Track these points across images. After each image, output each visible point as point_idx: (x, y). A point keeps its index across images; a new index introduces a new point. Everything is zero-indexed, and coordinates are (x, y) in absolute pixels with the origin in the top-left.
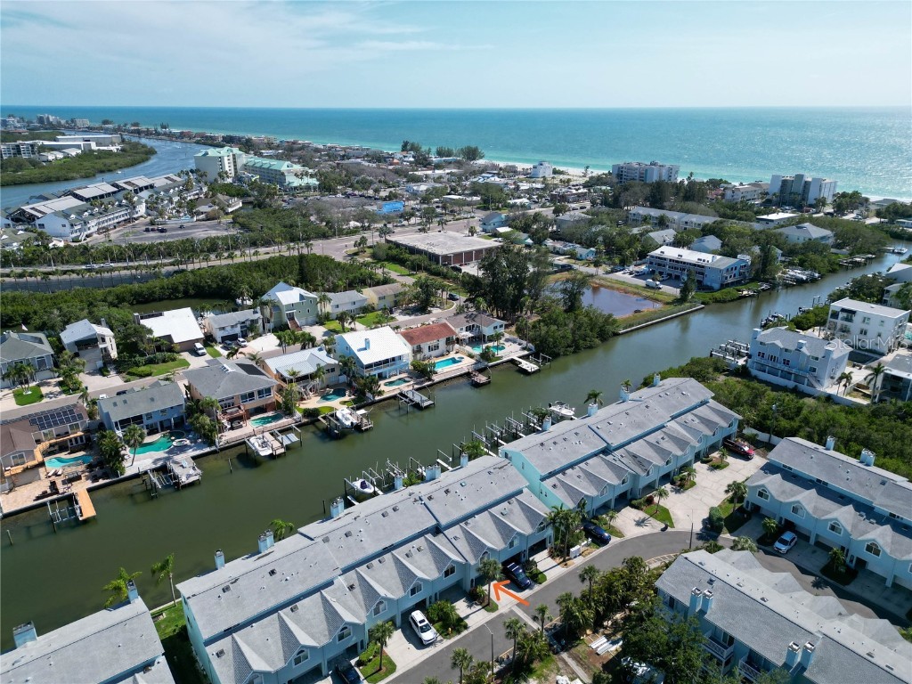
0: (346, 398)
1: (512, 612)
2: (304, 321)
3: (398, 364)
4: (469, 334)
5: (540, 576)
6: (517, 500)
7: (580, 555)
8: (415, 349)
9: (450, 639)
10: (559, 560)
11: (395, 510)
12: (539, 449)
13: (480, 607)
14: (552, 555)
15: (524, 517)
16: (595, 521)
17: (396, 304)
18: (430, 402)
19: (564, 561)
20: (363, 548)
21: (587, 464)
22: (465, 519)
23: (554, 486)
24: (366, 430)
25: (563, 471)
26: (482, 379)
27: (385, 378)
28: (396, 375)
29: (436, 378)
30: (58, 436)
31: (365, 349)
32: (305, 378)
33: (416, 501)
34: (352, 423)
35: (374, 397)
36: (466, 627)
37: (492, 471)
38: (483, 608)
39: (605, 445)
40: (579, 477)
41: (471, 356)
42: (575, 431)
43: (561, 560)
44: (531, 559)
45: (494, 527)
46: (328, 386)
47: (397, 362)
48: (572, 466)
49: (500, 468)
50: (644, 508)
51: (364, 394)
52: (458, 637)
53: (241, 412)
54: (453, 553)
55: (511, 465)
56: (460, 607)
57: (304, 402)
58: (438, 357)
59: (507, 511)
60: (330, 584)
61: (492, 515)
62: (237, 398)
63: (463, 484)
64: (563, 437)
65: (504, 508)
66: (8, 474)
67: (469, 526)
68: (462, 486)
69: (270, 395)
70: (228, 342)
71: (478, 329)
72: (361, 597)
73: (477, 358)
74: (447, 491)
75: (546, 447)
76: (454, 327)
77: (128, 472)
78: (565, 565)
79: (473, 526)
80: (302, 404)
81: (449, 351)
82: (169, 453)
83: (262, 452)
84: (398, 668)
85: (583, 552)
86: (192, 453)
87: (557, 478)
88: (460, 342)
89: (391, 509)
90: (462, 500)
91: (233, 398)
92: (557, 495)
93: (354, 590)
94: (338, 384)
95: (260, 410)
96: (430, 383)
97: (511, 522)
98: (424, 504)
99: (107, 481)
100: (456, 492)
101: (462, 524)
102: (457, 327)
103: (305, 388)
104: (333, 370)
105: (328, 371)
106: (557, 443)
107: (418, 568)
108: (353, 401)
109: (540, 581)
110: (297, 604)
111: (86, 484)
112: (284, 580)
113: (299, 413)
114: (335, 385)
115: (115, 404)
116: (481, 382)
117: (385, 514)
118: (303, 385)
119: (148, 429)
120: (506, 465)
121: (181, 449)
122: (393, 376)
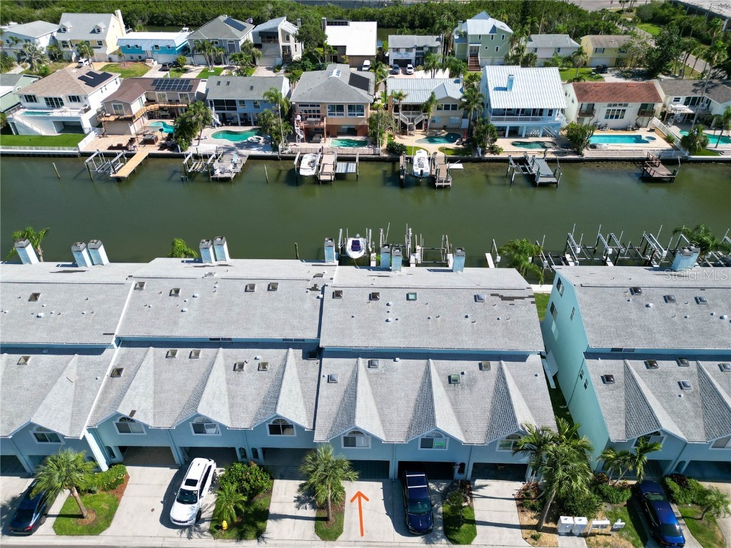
0: (452, 146)
3: (545, 122)
4: (688, 110)
5: (464, 527)
6: (501, 369)
7: (585, 535)
8: (585, 107)
10: (529, 518)
11: (272, 287)
12: (623, 295)
13: (311, 513)
14: (522, 501)
15: (488, 406)
16: (673, 485)
17: (619, 63)
18: (554, 180)
19: (536, 527)
20: (175, 323)
21: (722, 368)
23: (607, 379)
24: (440, 187)
25: (650, 359)
26: (662, 171)
27: (520, 136)
28: (537, 136)
29: (587, 153)
30: (170, 101)
31: (505, 89)
32: (416, 108)
33: (314, 288)
34: (422, 171)
35: (484, 152)
36: (259, 535)
37: (485, 296)
38: (316, 519)
40: (682, 385)
41: (669, 139)
43: (535, 522)
44: (478, 482)
45: (413, 396)
46: (445, 128)
47: (545, 116)
48: (681, 357)
49: (503, 298)
51: (475, 147)
52: (232, 544)
53: (322, 124)
54: (305, 403)
55: (532, 302)
56: (284, 493)
57: (404, 136)
58: (615, 129)
59: (463, 379)
60: (97, 350)
61: (428, 372)
62: (325, 107)
63: (411, 297)
64: (699, 294)
65: (463, 373)
66: (103, 119)
67: (372, 371)
68: (408, 299)
69: (363, 115)
70: (397, 65)
71: (706, 105)
72: (113, 394)
73: (677, 144)
74: (374, 297)
75: (641, 299)
76: (666, 93)
77: (191, 151)
78: (534, 537)
79: (377, 374)
80: (400, 138)
81: (638, 126)
82: (237, 145)
83: (306, 171)
84: (108, 532)
85: (593, 535)
86: (254, 151)
87: (626, 367)
88: (666, 117)
89: (265, 285)
90: (387, 321)
91: (318, 106)
92: (599, 399)
93: (116, 379)
94: (458, 129)
95: (352, 131)
96: (576, 157)
97: (455, 404)
98: (322, 300)
99: (169, 152)
100: (388, 305)
101: (362, 362)
102: (671, 95)
103: (413, 121)
104: (454, 107)
105: (447, 107)
106: (673, 301)
107: (231, 396)
108: (457, 151)
109: (457, 537)
110: (32, 357)
111: (154, 149)
112: (36, 315)
113: (385, 146)
114: (455, 129)
115: (219, 83)
116: (656, 175)
117: (250, 288)
118: (411, 116)
119: (241, 120)
120: (522, 298)
121: (250, 145)
122: (532, 136)
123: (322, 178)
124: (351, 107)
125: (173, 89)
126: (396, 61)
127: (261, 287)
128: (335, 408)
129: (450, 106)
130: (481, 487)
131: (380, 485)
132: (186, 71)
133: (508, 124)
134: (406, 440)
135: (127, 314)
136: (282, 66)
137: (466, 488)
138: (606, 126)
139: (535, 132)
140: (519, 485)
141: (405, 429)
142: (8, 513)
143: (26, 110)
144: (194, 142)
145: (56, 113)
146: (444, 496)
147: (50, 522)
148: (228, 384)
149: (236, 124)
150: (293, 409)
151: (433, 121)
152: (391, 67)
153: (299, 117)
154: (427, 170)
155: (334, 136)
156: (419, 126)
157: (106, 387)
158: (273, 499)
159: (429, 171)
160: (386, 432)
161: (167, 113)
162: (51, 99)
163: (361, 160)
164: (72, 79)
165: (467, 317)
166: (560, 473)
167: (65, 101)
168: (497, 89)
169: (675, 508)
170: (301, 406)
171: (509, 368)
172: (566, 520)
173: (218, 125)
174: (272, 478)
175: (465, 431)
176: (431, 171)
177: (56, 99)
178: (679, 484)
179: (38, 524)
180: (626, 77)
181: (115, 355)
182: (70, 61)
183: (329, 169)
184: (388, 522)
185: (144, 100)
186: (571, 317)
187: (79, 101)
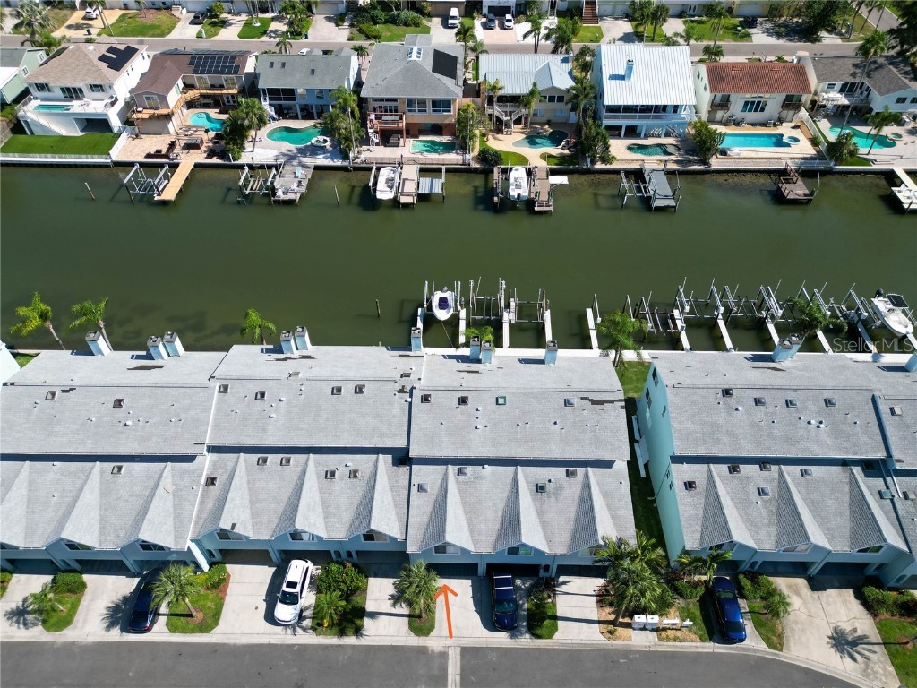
0: (557, 151)
1: (444, 656)
2: (609, 9)
3: (670, 120)
4: (843, 100)
5: (547, 622)
6: (587, 476)
7: (657, 630)
8: (718, 100)
9: (319, 634)
10: (607, 614)
11: (359, 389)
12: (714, 397)
13: (406, 610)
14: (602, 598)
15: (572, 515)
16: (745, 582)
17: (773, 11)
18: (672, 203)
19: (613, 623)
20: (264, 430)
21: (803, 473)
22: (462, 463)
23: (690, 485)
24: (540, 213)
25: (734, 464)
26: (799, 190)
27: (638, 136)
28: (659, 136)
29: (716, 163)
30: (213, 87)
31: (622, 78)
33: (402, 391)
35: (593, 162)
36: (358, 631)
37: (575, 401)
38: (409, 616)
39: (881, 454)
40: (761, 492)
41: (815, 141)
42: (827, 395)
43: (612, 617)
44: (562, 579)
45: (501, 505)
46: (549, 123)
47: (669, 113)
48: (764, 463)
49: (594, 402)
50: (885, 615)
51: (583, 154)
52: (333, 640)
53: (400, 125)
54: (397, 514)
55: (622, 407)
56: (379, 591)
57: (500, 136)
58: (753, 125)
59: (549, 487)
60: (190, 459)
61: (515, 481)
62: (404, 102)
63: (501, 401)
64: (791, 396)
65: (550, 481)
66: (135, 116)
67: (461, 478)
68: (497, 404)
69: (450, 111)
70: (492, 16)
71: (865, 93)
72: (210, 505)
73: (823, 147)
74: (463, 401)
75: (731, 401)
76: (818, 78)
77: (245, 159)
78: (610, 632)
79: (466, 483)
80: (495, 138)
81: (780, 121)
82: (300, 150)
83: (384, 193)
84: (217, 630)
85: (664, 629)
86: (321, 160)
87: (710, 471)
88: (816, 108)
89: (351, 387)
90: (476, 428)
91: (396, 101)
92: (679, 507)
93: (212, 488)
94: (565, 124)
95: (437, 129)
96: (702, 167)
97: (540, 513)
98: (411, 403)
99: (219, 161)
100: (477, 410)
101: (452, 469)
102: (824, 80)
103: (510, 116)
104: (561, 99)
105: (552, 99)
106: (763, 404)
107: (325, 506)
108: (562, 159)
109: (539, 632)
110: (125, 465)
111: (199, 157)
112: (123, 423)
113: (476, 152)
114: (561, 124)
115: (272, 65)
116: (791, 196)
117: (337, 391)
118: (508, 110)
119: (302, 110)
120: (612, 402)
121: (314, 150)
122: (652, 136)
123: (403, 200)
124: (435, 104)
125: (216, 71)
126: (491, 9)
127: (348, 389)
128: (426, 519)
129: (555, 97)
130: (564, 583)
131: (469, 582)
132: (224, 23)
133: (624, 123)
134: (494, 550)
135: (215, 420)
136: (345, 14)
137: (550, 585)
138: (742, 121)
139: (657, 131)
140: (600, 582)
141: (493, 539)
142: (122, 611)
143: (38, 102)
144: (248, 146)
145: (76, 106)
146: (529, 592)
147: (162, 620)
148: (321, 492)
149: (295, 117)
150: (386, 522)
151: (535, 115)
152: (485, 16)
153: (373, 116)
154: (525, 193)
155: (415, 136)
156: (518, 122)
157: (203, 496)
158: (368, 597)
159: (526, 194)
160: (475, 542)
161: (210, 101)
162: (68, 89)
163: (448, 171)
164: (90, 60)
165: (555, 423)
166: (631, 590)
167: (85, 90)
168: (613, 77)
169: (743, 603)
170: (393, 517)
171: (595, 475)
172: (640, 619)
173: (274, 119)
174: (367, 577)
175: (549, 542)
176: (530, 192)
177: (74, 89)
178: (751, 581)
179: (153, 623)
180: (779, 35)
181: (207, 462)
182: (73, 8)
183: (410, 187)
184: (476, 618)
185: (181, 85)
186: (663, 414)
187: (103, 91)
